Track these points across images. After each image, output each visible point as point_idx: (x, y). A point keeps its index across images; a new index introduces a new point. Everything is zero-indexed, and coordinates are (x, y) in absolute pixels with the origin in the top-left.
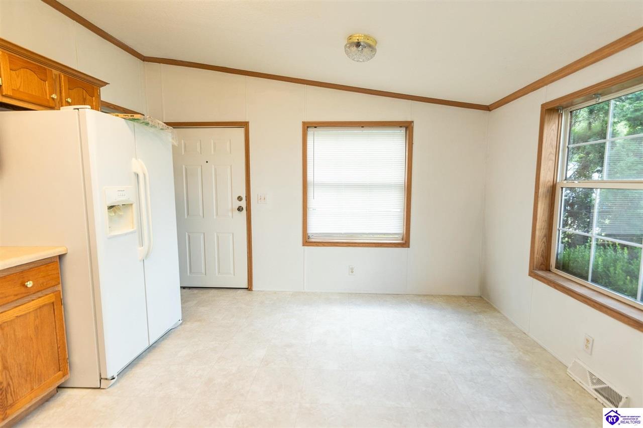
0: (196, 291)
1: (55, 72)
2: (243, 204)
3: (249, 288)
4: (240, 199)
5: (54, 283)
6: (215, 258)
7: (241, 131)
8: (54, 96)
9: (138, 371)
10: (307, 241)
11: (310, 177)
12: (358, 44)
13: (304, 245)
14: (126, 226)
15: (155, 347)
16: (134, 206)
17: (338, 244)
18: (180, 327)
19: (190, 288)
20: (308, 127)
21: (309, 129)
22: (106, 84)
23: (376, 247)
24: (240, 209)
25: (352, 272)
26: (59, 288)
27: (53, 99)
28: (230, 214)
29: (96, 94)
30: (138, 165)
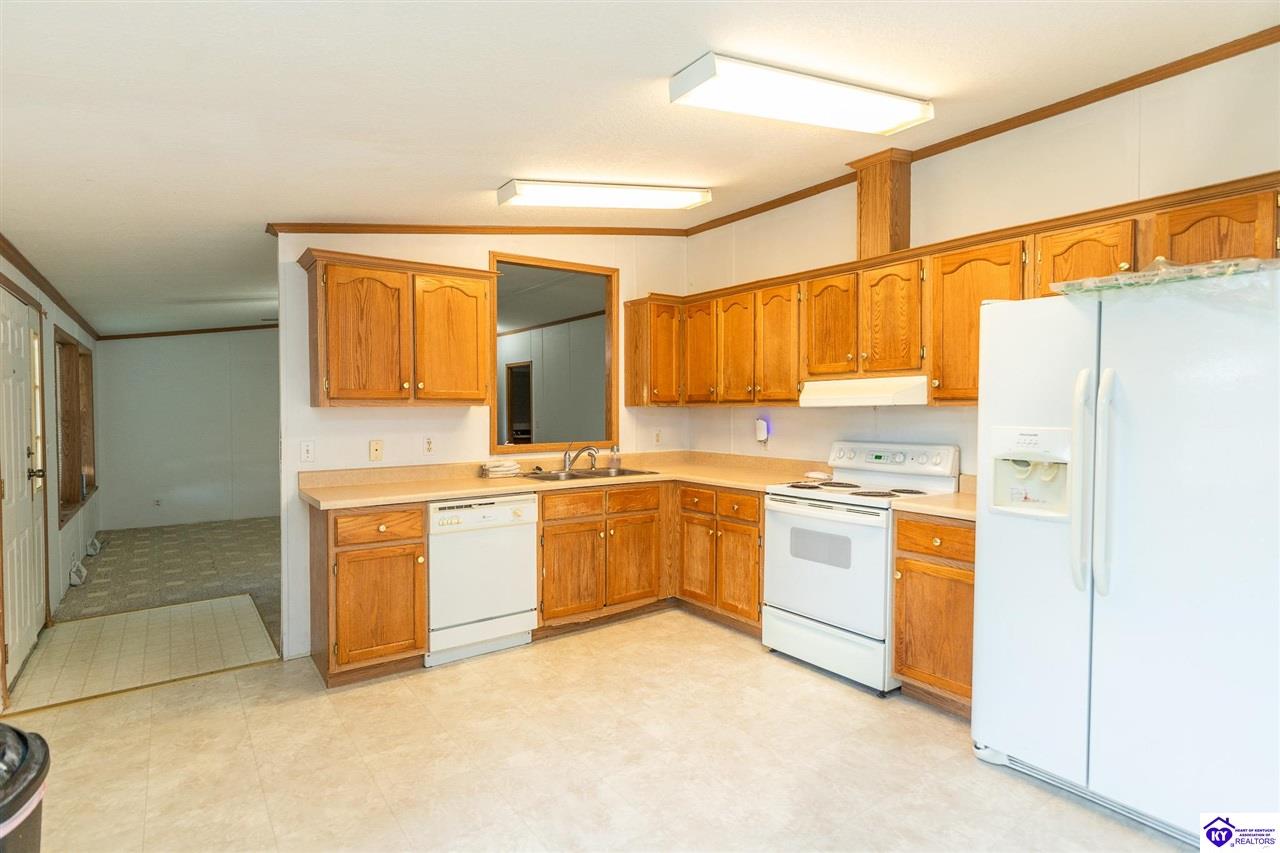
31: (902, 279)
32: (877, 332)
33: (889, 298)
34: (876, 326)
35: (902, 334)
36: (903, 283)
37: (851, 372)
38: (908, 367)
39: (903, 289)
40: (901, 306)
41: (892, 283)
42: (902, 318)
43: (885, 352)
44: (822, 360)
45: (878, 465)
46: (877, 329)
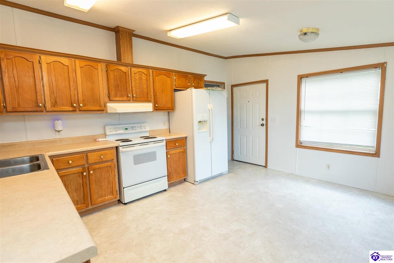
0: (241, 163)
1: (190, 76)
2: (264, 122)
3: (266, 167)
4: (263, 119)
5: (183, 145)
6: (250, 148)
7: (265, 84)
8: (189, 84)
9: (206, 183)
10: (299, 145)
11: (302, 107)
12: (305, 34)
13: (296, 147)
14: (205, 129)
15: (215, 178)
16: (208, 122)
17: (319, 149)
18: (227, 174)
19: (240, 161)
20: (301, 78)
21: (302, 79)
22: (206, 75)
23: (348, 154)
24: (262, 125)
25: (329, 168)
26: (185, 147)
27: (189, 85)
28: (258, 127)
29: (202, 80)
30: (210, 106)
31: (144, 74)
32: (137, 89)
33: (141, 79)
34: (137, 86)
35: (145, 90)
36: (144, 75)
37: (128, 101)
38: (148, 101)
39: (144, 77)
40: (144, 82)
41: (141, 74)
42: (145, 86)
43: (140, 95)
44: (116, 96)
45: (127, 132)
46: (137, 88)
